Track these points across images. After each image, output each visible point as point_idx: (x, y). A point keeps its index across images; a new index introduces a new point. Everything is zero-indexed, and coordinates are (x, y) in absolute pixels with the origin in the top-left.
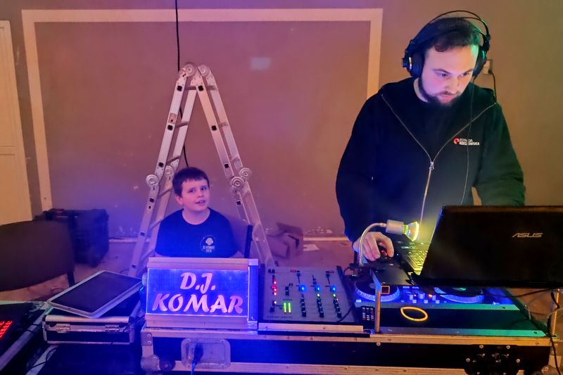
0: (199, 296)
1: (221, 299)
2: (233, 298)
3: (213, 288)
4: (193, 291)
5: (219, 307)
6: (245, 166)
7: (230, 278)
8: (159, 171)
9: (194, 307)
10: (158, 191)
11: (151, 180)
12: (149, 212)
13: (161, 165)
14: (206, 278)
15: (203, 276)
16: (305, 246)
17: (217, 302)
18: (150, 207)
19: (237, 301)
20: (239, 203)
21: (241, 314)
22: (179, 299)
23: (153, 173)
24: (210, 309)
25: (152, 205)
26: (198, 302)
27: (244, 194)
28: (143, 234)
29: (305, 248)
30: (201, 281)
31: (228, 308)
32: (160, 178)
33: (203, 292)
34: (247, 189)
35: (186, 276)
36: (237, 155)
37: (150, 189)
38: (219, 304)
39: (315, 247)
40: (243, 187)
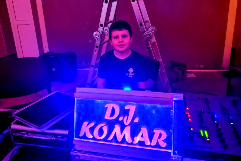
0: (123, 127)
1: (144, 131)
2: (157, 132)
3: (136, 120)
4: (116, 121)
5: (142, 140)
6: (152, 26)
7: (154, 112)
8: (100, 29)
9: (117, 137)
10: (100, 41)
11: (96, 35)
12: (95, 53)
13: (101, 25)
14: (129, 110)
15: (126, 108)
16: (187, 74)
17: (140, 134)
18: (96, 51)
19: (160, 135)
20: (149, 48)
21: (165, 148)
22: (103, 128)
23: (97, 30)
24: (133, 140)
25: (97, 49)
26: (121, 133)
27: (152, 43)
28: (92, 66)
29: (188, 76)
30: (125, 113)
31: (151, 142)
32: (101, 33)
33: (126, 124)
34: (154, 40)
35: (110, 106)
36: (148, 19)
37: (96, 40)
38: (142, 136)
39: (193, 75)
40: (151, 38)
